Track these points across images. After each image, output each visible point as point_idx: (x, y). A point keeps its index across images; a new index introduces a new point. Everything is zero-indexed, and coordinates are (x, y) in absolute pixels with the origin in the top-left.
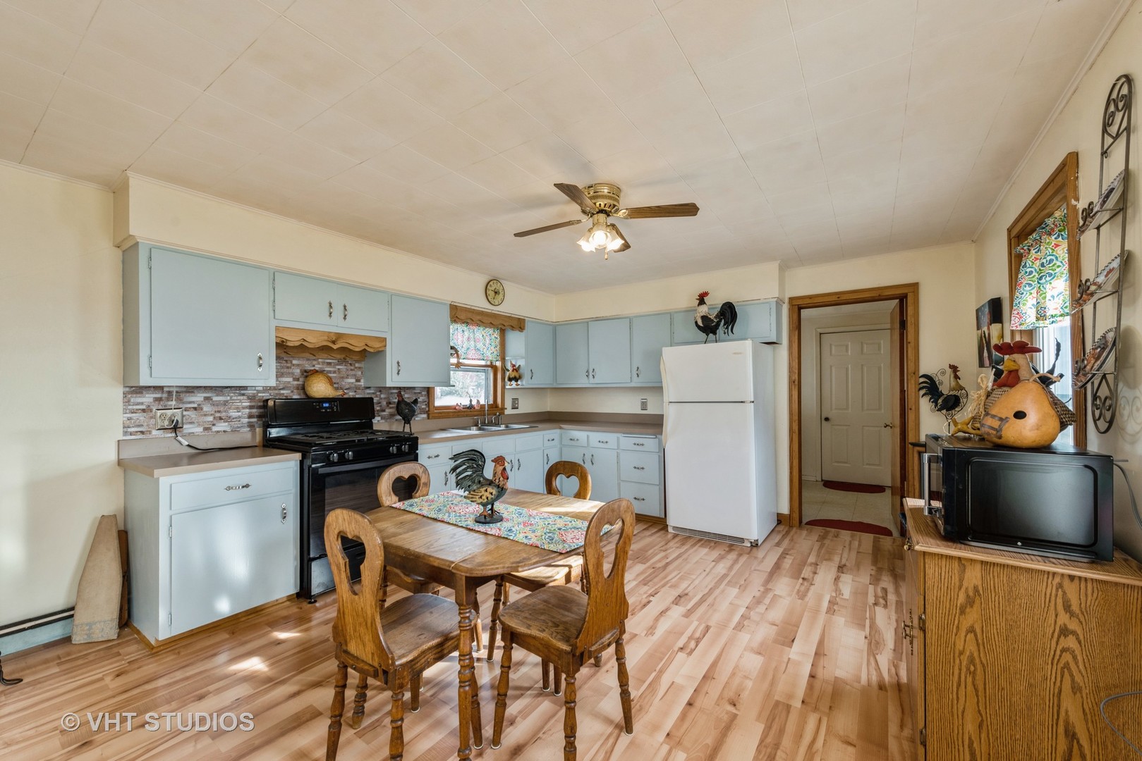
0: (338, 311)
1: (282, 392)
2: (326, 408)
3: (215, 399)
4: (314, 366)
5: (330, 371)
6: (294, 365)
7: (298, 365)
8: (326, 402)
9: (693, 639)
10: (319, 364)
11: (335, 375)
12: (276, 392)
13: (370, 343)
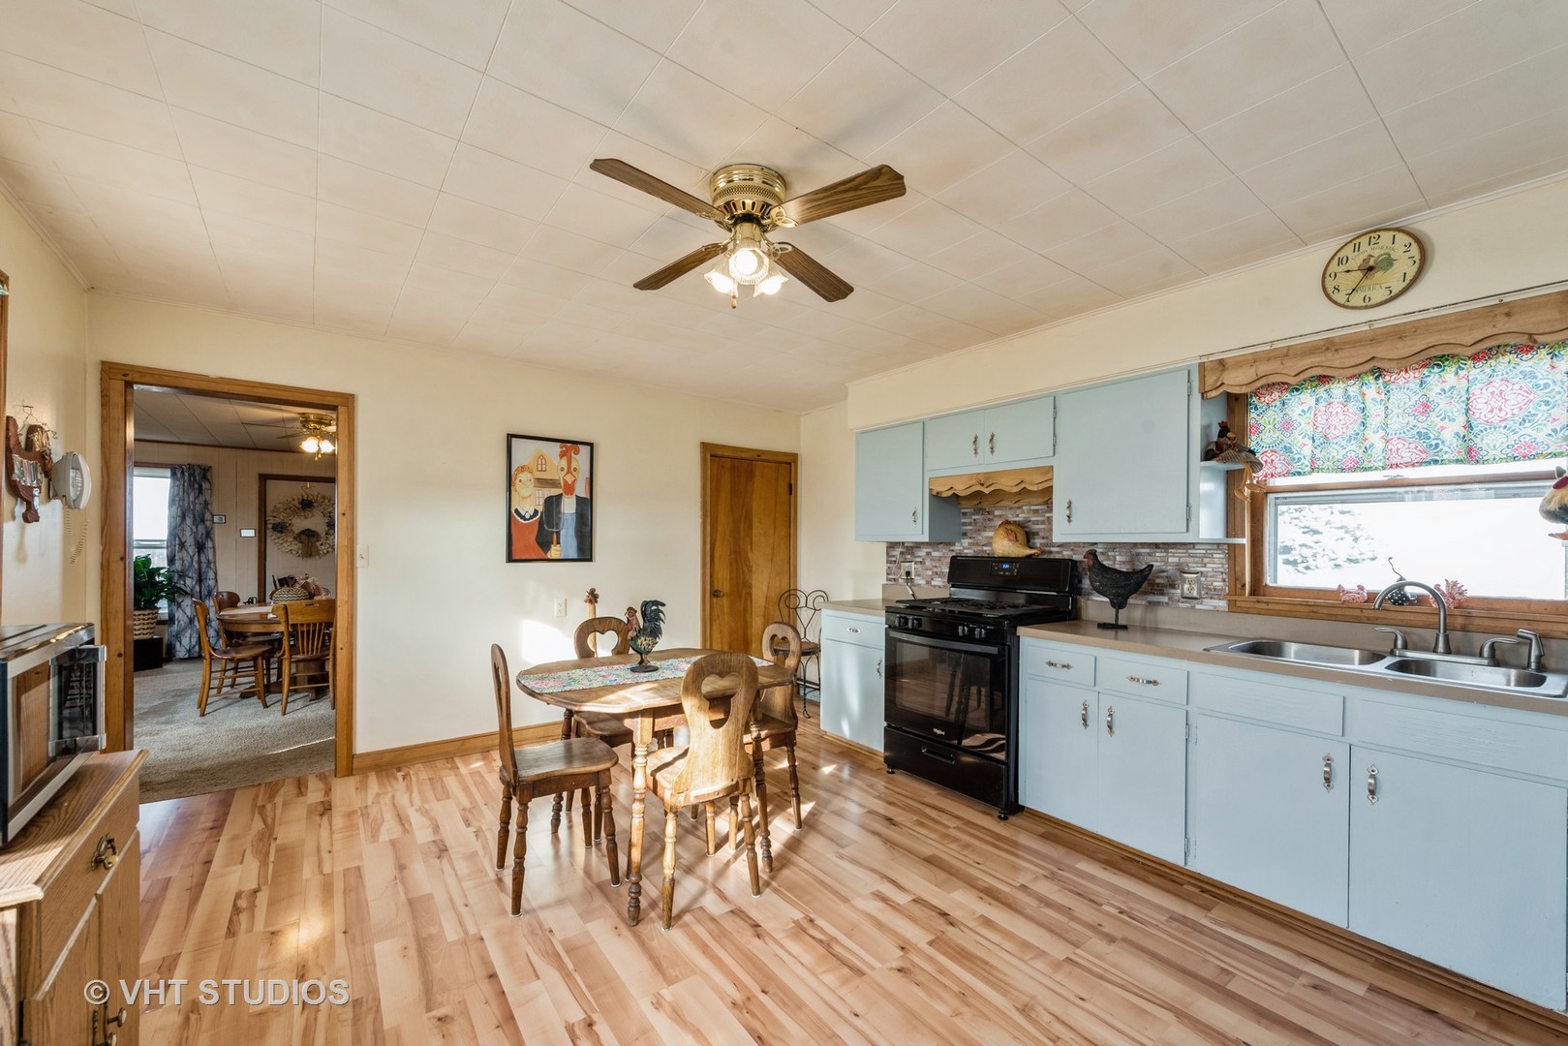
0: (983, 445)
1: (985, 548)
2: (1006, 570)
3: (934, 554)
4: (1017, 516)
5: (1038, 521)
6: (996, 516)
7: (1000, 516)
8: (1006, 562)
9: (246, 908)
10: (1024, 513)
11: (1043, 526)
12: (980, 548)
13: (1027, 478)
